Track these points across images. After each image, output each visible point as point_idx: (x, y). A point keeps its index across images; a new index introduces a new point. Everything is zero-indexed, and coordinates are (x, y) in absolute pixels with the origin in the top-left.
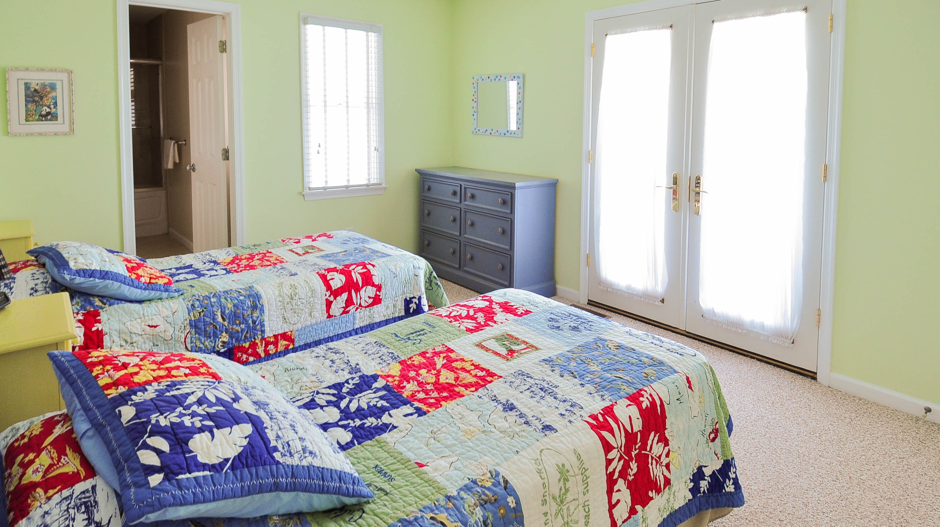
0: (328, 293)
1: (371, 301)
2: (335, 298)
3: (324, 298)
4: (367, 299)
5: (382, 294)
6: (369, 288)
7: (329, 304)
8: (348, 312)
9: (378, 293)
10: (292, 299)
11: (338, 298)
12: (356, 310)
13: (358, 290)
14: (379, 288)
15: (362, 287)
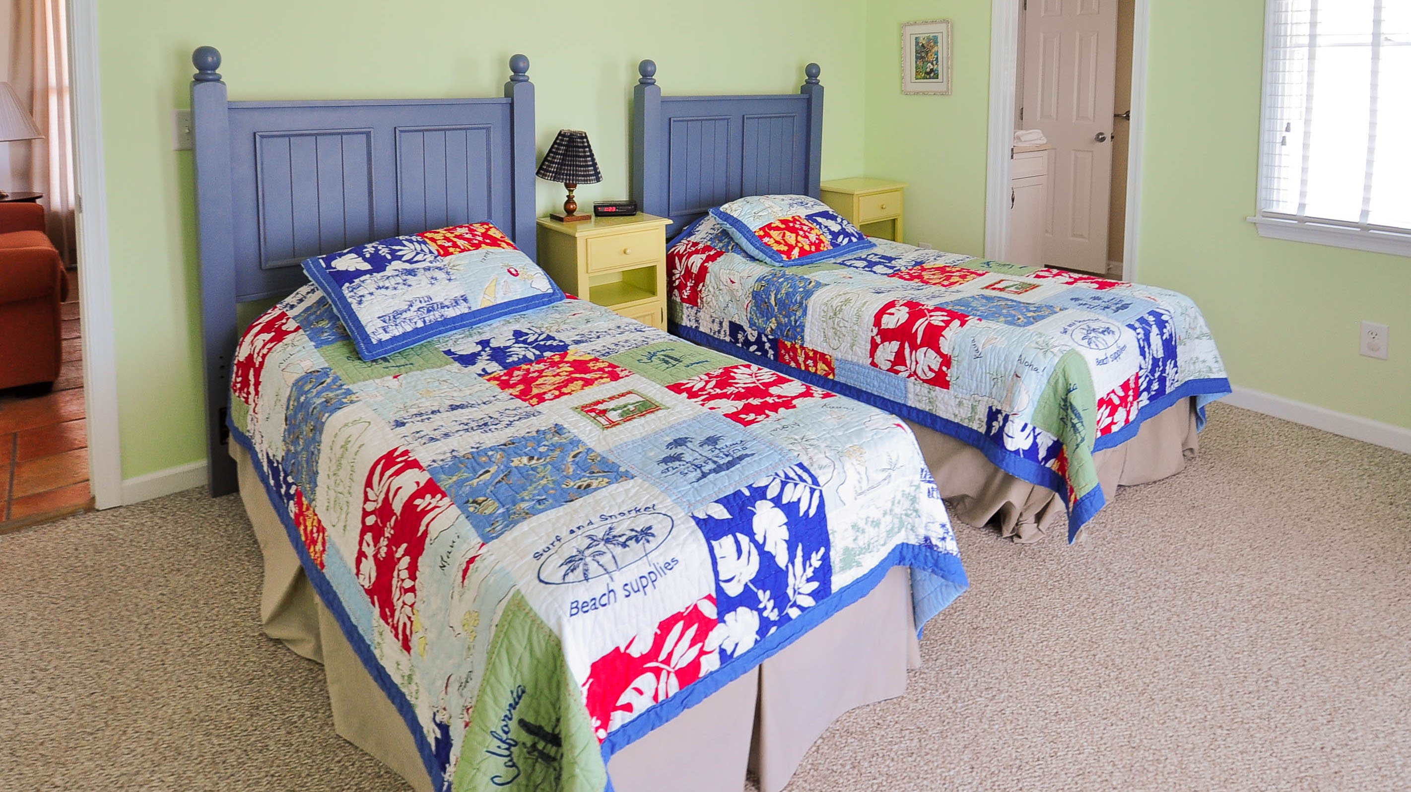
0: (875, 331)
1: (931, 375)
2: (882, 342)
3: (870, 334)
4: (926, 369)
5: (952, 374)
6: (931, 353)
7: (874, 346)
8: (897, 372)
9: (944, 369)
10: (835, 314)
11: (886, 343)
12: (909, 377)
13: (914, 347)
14: (947, 361)
15: (921, 346)
